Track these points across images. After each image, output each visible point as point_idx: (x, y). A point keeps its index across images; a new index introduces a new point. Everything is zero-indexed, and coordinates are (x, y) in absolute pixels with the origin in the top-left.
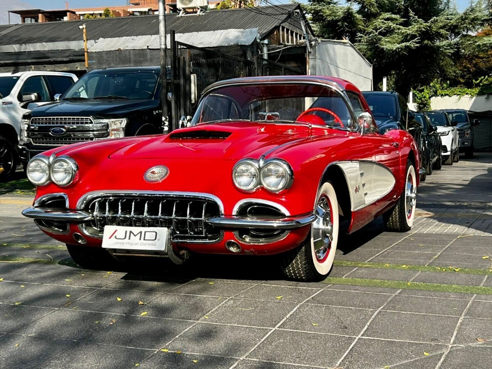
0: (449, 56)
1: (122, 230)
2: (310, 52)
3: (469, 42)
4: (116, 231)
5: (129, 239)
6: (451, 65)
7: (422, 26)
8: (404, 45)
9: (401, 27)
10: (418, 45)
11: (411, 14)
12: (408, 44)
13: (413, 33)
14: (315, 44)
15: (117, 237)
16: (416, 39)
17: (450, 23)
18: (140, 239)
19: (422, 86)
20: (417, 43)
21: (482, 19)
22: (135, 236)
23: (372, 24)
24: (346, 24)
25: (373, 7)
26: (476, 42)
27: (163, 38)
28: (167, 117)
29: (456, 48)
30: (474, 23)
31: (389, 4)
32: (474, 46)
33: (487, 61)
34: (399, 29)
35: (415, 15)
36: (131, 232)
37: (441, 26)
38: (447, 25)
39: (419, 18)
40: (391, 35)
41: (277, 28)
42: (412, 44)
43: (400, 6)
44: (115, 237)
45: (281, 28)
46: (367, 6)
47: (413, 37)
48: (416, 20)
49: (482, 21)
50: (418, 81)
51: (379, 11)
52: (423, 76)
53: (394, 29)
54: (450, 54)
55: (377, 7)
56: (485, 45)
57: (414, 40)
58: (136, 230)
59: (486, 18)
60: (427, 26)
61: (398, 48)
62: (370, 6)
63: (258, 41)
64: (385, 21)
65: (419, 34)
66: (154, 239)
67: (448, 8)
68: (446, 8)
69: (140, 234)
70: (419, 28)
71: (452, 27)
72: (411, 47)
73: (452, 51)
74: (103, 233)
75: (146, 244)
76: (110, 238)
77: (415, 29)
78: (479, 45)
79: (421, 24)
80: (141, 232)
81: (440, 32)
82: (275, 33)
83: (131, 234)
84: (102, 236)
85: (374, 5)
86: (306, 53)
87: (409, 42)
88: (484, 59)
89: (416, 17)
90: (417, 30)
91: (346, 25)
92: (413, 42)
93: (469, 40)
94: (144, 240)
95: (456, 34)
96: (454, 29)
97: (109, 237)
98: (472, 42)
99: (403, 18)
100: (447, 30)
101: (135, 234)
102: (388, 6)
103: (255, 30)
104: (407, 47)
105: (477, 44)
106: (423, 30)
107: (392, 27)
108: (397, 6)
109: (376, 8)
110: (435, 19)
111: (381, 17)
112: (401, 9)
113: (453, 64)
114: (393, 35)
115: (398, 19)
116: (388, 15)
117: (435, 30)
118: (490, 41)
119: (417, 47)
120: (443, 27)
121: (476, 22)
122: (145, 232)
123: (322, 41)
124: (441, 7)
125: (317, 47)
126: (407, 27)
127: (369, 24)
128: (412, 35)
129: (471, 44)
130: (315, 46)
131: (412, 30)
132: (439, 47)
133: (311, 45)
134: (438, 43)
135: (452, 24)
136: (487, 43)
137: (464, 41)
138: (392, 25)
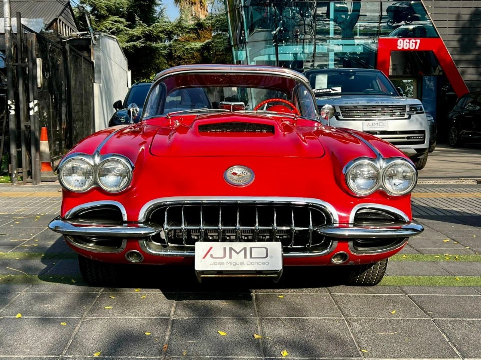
0: (163, 56)
1: (218, 247)
2: (95, 44)
3: (180, 46)
4: (211, 248)
5: (231, 257)
6: (165, 63)
7: (146, 30)
8: (132, 44)
9: (128, 29)
10: (143, 45)
11: (137, 19)
12: (135, 43)
13: (139, 35)
14: (99, 37)
15: (214, 256)
16: (142, 40)
17: (168, 29)
18: (245, 257)
19: (143, 79)
20: (142, 43)
21: (190, 28)
22: (238, 253)
23: (102, 25)
24: (81, 22)
25: (103, 11)
26: (185, 46)
27: (8, 20)
28: (14, 101)
29: (170, 50)
30: (183, 31)
31: (116, 9)
32: (183, 49)
33: (188, 62)
34: (126, 30)
35: (140, 20)
36: (231, 249)
37: (160, 31)
38: (165, 30)
39: (143, 23)
40: (118, 35)
41: (55, 20)
42: (138, 44)
43: (124, 12)
44: (211, 256)
45: (58, 21)
46: (98, 9)
47: (139, 38)
48: (141, 24)
49: (190, 29)
50: (140, 75)
51: (108, 14)
52: (144, 71)
53: (122, 30)
54: (165, 54)
55: (106, 10)
56: (192, 49)
57: (140, 41)
58: (238, 246)
59: (192, 27)
60: (150, 30)
61: (127, 46)
62: (100, 9)
63: (44, 30)
64: (114, 23)
65: (143, 36)
66: (265, 256)
67: (162, 16)
68: (160, 17)
69: (243, 251)
70: (143, 31)
71: (169, 33)
72: (138, 46)
73: (166, 52)
74: (194, 253)
75: (255, 264)
76: (204, 258)
77: (139, 32)
78: (187, 49)
79: (145, 28)
80: (245, 249)
81: (160, 36)
82: (54, 24)
83: (233, 251)
84: (194, 255)
85: (103, 8)
86: (90, 44)
87: (136, 42)
88: (186, 60)
89: (141, 21)
90: (142, 33)
91: (81, 24)
92: (139, 42)
93: (179, 44)
94: (251, 257)
95: (170, 39)
96: (169, 34)
97: (203, 256)
98: (182, 46)
99: (128, 22)
100: (164, 35)
101: (238, 251)
102: (115, 11)
103: (41, 20)
104: (134, 46)
105: (186, 47)
106: (147, 33)
107: (121, 28)
108: (121, 11)
109: (105, 12)
110: (156, 24)
111: (110, 19)
112: (125, 14)
113: (167, 62)
114: (120, 35)
115: (124, 22)
116: (116, 18)
117: (155, 33)
118: (196, 45)
119: (142, 46)
120: (162, 32)
121: (185, 30)
122: (251, 248)
123: (104, 35)
124: (156, 15)
125: (100, 40)
126: (132, 29)
127: (100, 24)
128: (137, 36)
129: (181, 47)
130: (99, 39)
131: (137, 31)
132: (157, 48)
133: (95, 38)
134: (154, 45)
135: (169, 30)
136: (194, 48)
137: (175, 44)
138: (121, 27)
